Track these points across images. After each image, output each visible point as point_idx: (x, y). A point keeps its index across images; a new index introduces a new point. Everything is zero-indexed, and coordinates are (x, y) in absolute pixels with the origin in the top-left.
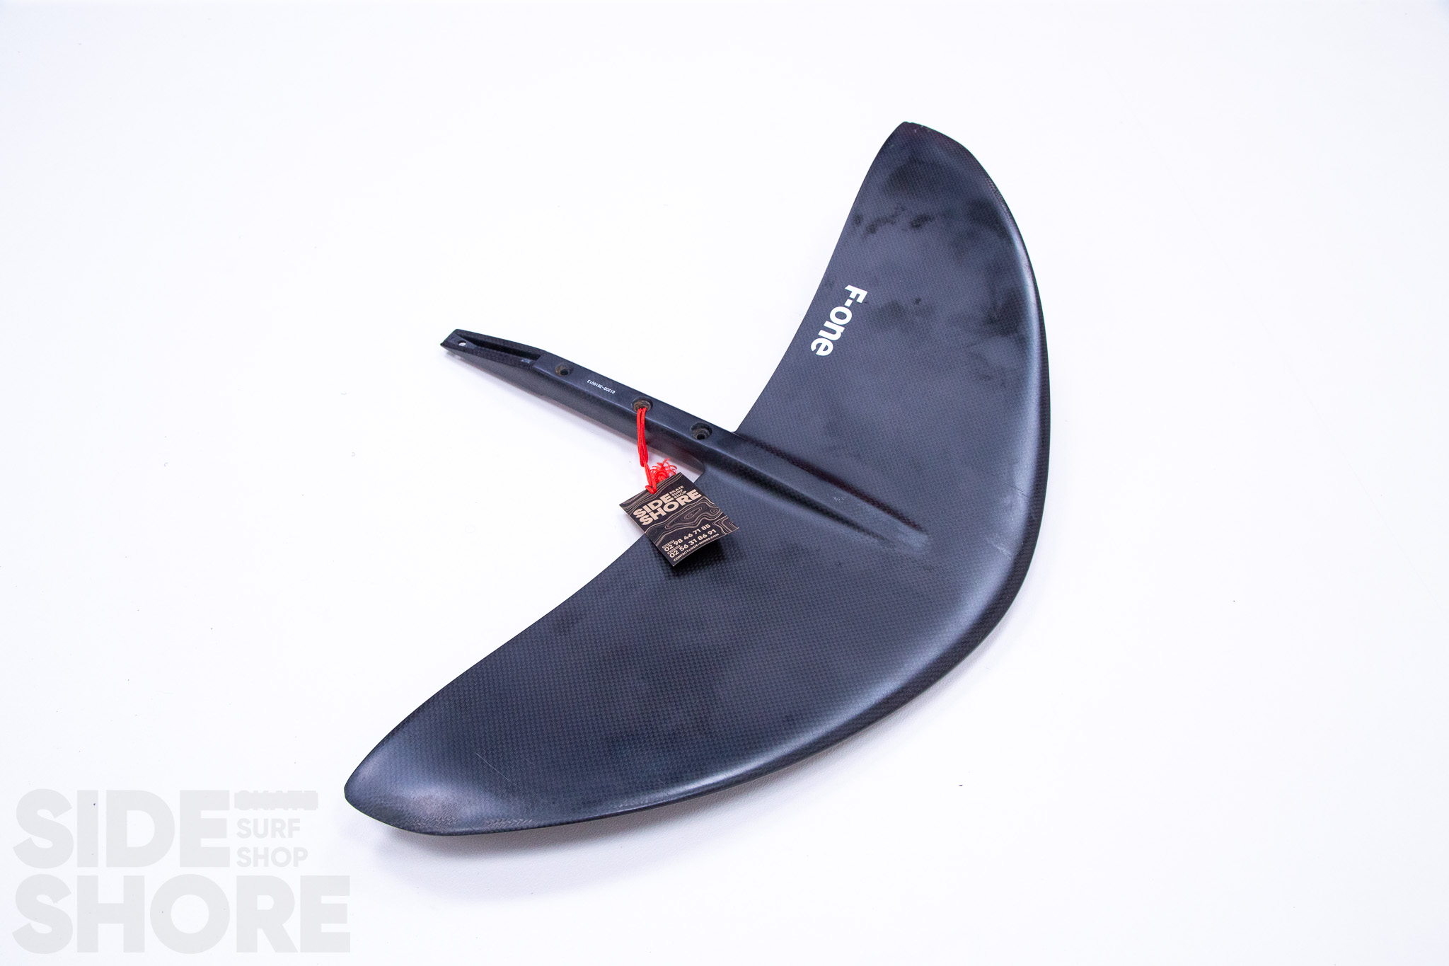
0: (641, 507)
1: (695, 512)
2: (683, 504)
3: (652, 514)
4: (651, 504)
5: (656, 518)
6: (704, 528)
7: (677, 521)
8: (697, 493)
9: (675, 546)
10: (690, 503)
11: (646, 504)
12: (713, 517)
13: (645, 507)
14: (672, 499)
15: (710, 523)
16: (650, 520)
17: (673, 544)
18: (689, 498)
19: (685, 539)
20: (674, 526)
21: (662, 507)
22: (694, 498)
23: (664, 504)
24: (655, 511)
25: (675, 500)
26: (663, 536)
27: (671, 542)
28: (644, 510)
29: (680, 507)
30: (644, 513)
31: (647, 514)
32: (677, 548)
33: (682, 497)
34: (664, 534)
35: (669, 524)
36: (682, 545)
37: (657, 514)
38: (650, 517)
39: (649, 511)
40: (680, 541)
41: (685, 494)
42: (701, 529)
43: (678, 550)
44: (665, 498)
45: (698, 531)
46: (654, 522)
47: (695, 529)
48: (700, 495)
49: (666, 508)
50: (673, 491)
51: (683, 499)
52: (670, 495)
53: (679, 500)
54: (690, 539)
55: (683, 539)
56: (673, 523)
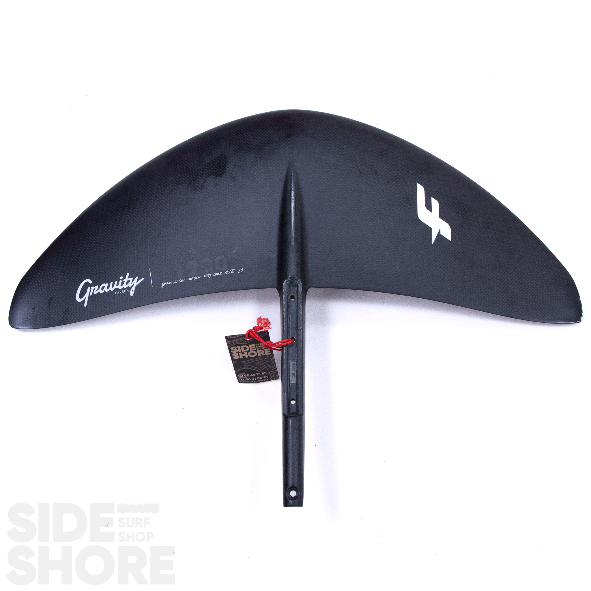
0: (236, 346)
1: (264, 362)
2: (259, 355)
3: (240, 354)
4: (242, 347)
5: (242, 357)
6: (263, 373)
7: (252, 364)
8: (270, 351)
9: (244, 376)
10: (264, 356)
11: (240, 345)
12: (270, 369)
13: (239, 347)
14: (255, 349)
15: (267, 371)
16: (238, 357)
17: (244, 375)
18: (264, 353)
19: (251, 375)
20: (249, 366)
21: (248, 352)
22: (267, 354)
23: (249, 351)
24: (243, 353)
25: (256, 351)
26: (241, 369)
27: (243, 374)
28: (237, 349)
29: (257, 356)
30: (237, 351)
31: (238, 353)
32: (245, 378)
33: (261, 351)
34: (241, 368)
35: (246, 364)
36: (248, 378)
37: (243, 355)
38: (239, 355)
39: (240, 351)
40: (248, 375)
41: (263, 350)
42: (261, 374)
43: (245, 379)
44: (252, 347)
45: (259, 374)
46: (240, 359)
47: (258, 372)
48: (270, 353)
49: (250, 353)
50: (258, 344)
51: (261, 352)
52: (255, 346)
53: (258, 351)
54: (253, 377)
55: (250, 375)
56: (249, 364)
